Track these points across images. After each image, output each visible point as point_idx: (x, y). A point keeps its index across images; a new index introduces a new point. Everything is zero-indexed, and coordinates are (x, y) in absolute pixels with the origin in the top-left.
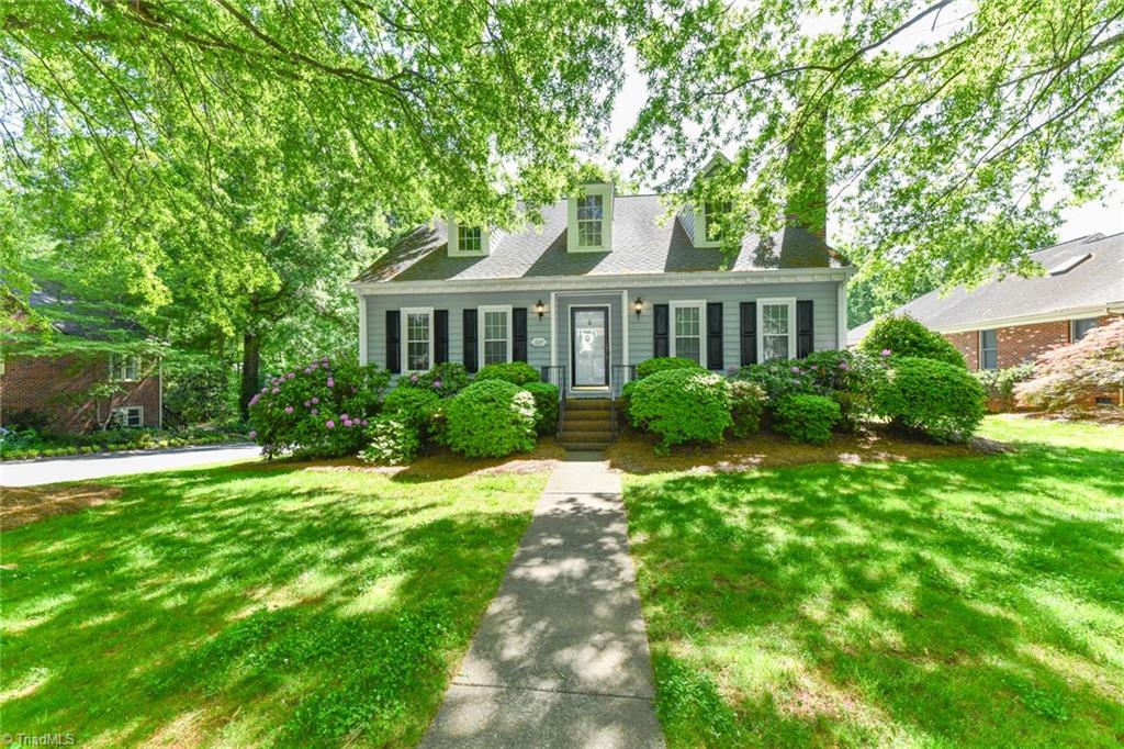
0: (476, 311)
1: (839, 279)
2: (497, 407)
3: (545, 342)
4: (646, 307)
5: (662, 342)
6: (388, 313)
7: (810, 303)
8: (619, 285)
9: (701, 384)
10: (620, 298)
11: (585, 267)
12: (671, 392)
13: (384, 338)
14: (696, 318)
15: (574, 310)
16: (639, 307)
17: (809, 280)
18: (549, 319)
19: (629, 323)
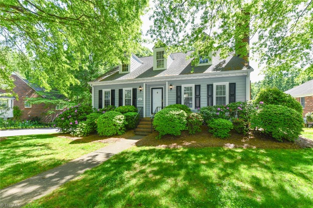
0: (122, 90)
1: (246, 75)
2: (108, 120)
3: (142, 99)
4: (174, 87)
5: (179, 99)
6: (99, 91)
7: (235, 84)
8: (165, 80)
9: (172, 114)
10: (166, 84)
11: (155, 74)
12: (161, 116)
13: (98, 98)
14: (191, 90)
15: (152, 89)
16: (171, 87)
17: (234, 75)
18: (143, 92)
19: (168, 93)
